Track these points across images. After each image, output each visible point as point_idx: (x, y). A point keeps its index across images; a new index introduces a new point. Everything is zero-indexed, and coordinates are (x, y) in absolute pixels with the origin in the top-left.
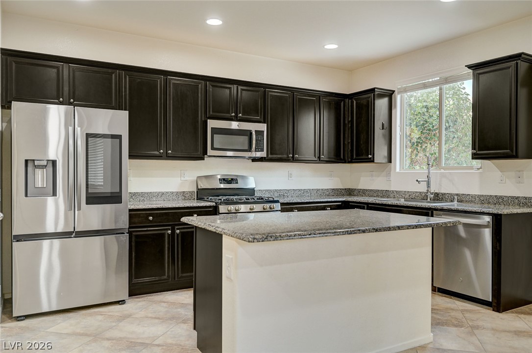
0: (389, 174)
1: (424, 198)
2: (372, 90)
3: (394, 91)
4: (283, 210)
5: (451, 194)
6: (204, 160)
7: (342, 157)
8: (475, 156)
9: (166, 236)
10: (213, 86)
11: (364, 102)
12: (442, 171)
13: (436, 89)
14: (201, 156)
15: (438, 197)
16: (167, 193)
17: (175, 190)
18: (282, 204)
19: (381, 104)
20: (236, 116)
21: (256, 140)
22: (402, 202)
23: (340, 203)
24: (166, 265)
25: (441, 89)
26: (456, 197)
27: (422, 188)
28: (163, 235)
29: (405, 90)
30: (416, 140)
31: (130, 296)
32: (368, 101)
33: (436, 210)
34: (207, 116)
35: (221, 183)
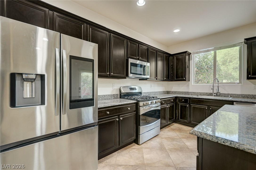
0: (188, 86)
2: (185, 52)
3: (191, 53)
6: (126, 79)
7: (170, 79)
8: (250, 78)
9: (116, 122)
10: (130, 43)
13: (212, 52)
14: (125, 77)
16: (107, 95)
17: (110, 94)
20: (139, 58)
23: (174, 98)
25: (215, 52)
26: (229, 95)
34: (128, 57)
35: (130, 90)
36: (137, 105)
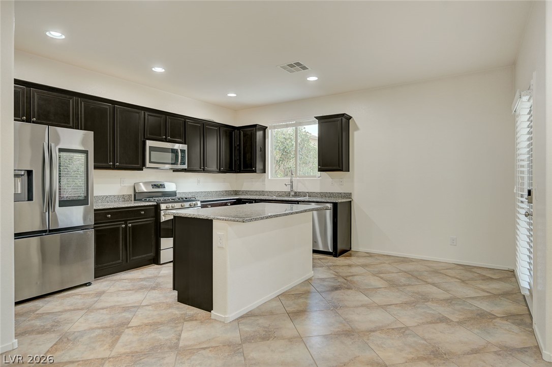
0: (264, 181)
1: (288, 194)
2: (255, 126)
3: (267, 127)
4: (203, 206)
5: (304, 192)
6: (143, 170)
7: (234, 169)
8: (320, 170)
9: (121, 229)
10: (149, 115)
11: (249, 133)
12: (298, 178)
14: (140, 167)
15: (296, 194)
16: (110, 196)
17: (116, 194)
18: (202, 202)
19: (259, 134)
20: (166, 138)
21: (181, 156)
22: (274, 198)
24: (121, 252)
25: (296, 128)
26: (307, 194)
27: (288, 189)
28: (118, 229)
29: (275, 127)
30: (279, 159)
31: (95, 277)
32: (252, 133)
33: (300, 202)
34: (146, 137)
35: (153, 188)
36: (157, 208)
